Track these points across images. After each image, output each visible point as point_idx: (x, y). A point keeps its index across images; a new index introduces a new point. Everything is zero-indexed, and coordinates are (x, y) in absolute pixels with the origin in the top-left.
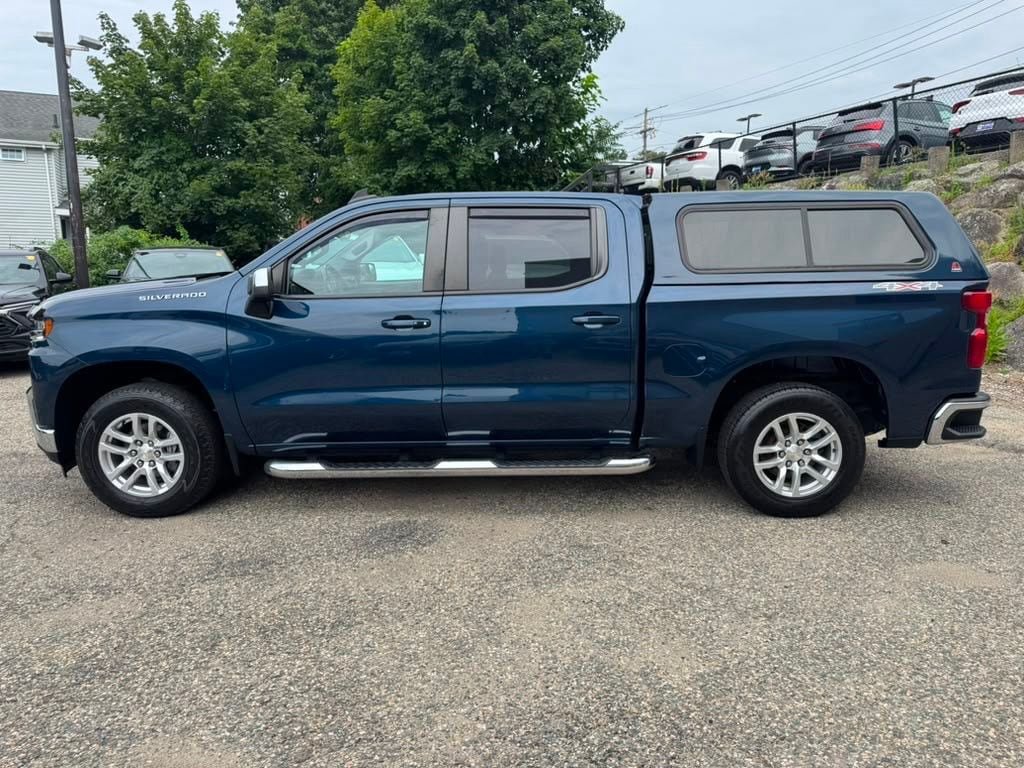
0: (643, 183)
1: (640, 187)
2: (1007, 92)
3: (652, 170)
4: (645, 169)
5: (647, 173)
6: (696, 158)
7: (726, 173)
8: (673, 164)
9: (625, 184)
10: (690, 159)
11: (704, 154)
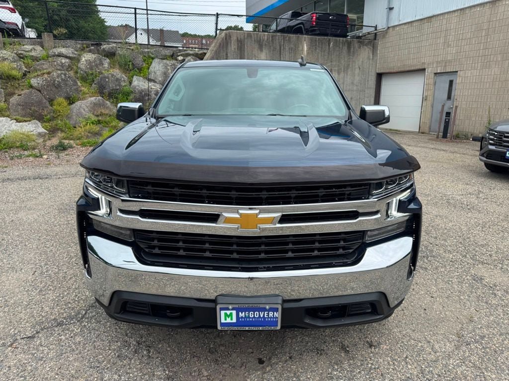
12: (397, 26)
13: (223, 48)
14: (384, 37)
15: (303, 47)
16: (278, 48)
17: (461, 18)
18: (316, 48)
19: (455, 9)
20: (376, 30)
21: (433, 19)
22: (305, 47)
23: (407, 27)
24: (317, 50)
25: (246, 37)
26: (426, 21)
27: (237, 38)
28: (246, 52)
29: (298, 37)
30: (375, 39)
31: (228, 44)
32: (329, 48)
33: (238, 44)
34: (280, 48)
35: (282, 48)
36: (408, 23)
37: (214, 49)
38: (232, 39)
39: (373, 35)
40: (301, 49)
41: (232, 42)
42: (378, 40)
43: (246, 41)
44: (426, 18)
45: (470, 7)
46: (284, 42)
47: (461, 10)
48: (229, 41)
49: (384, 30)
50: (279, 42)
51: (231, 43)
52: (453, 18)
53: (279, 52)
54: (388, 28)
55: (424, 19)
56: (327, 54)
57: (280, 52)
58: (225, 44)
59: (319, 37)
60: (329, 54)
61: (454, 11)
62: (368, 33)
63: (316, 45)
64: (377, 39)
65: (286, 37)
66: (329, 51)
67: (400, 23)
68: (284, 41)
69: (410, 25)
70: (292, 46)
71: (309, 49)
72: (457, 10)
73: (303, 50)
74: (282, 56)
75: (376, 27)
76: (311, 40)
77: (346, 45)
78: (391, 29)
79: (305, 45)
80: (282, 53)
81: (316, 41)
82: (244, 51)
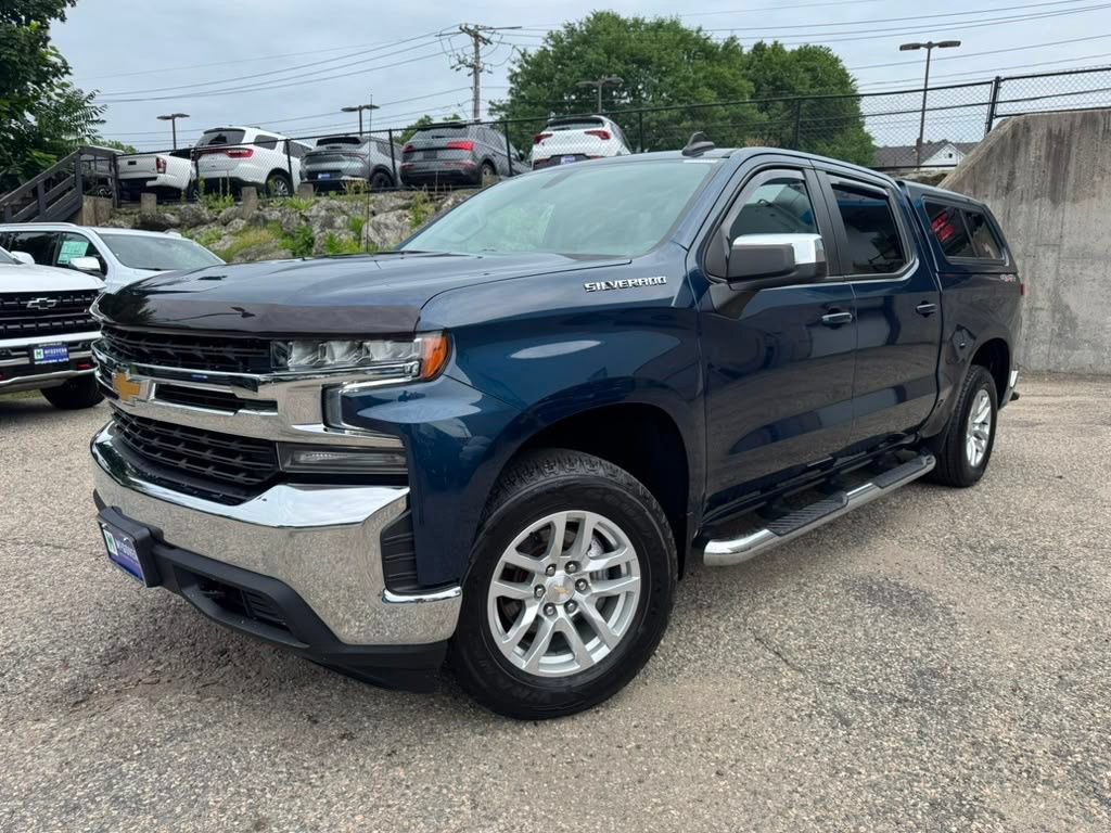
0: (155, 178)
1: (149, 183)
2: (583, 131)
3: (165, 164)
4: (155, 160)
5: (158, 166)
6: (239, 155)
7: (277, 176)
8: (204, 160)
9: (122, 176)
10: (232, 155)
11: (250, 151)
13: (1000, 158)
25: (1077, 124)
27: (1050, 131)
28: (1073, 161)
31: (1018, 149)
33: (1049, 145)
37: (969, 164)
38: (1032, 134)
41: (1033, 142)
43: (1076, 134)
48: (1024, 140)
51: (1027, 144)
58: (1008, 149)
82: (1068, 159)
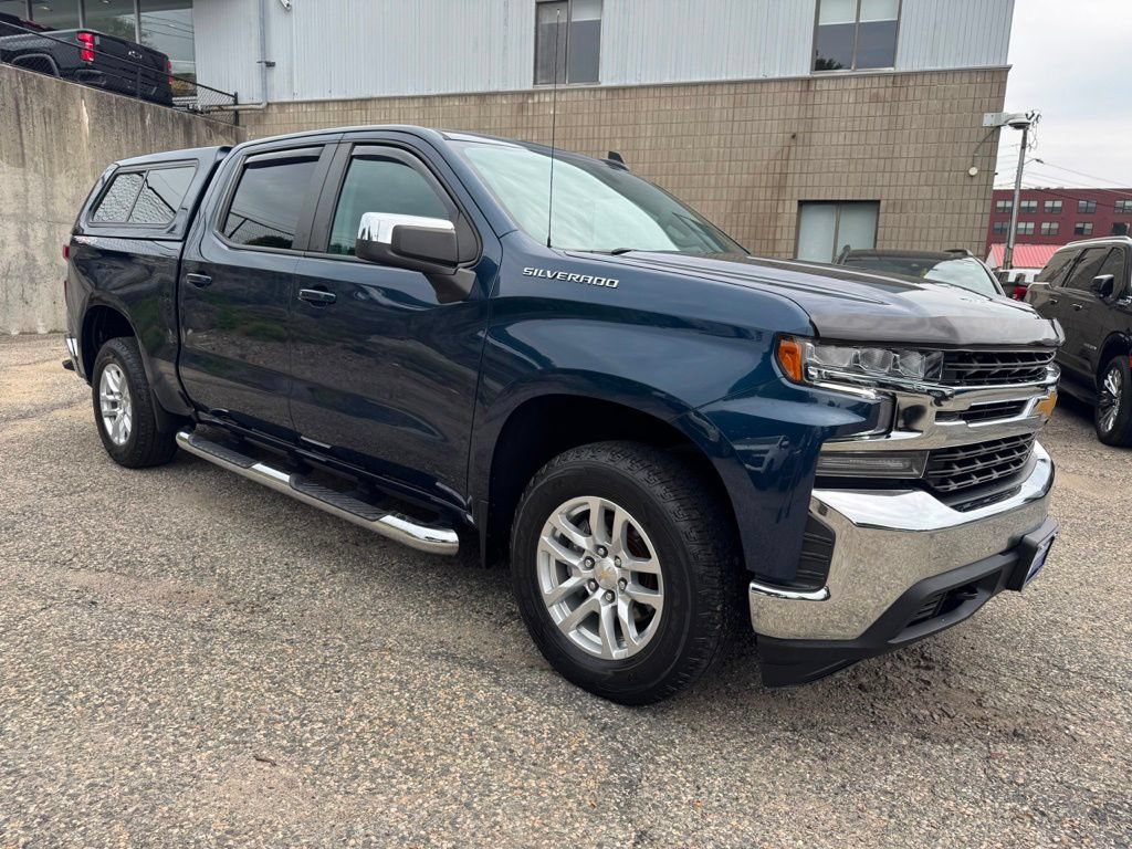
12: (289, 103)
14: (258, 121)
15: (79, 115)
16: (11, 104)
17: (426, 113)
18: (112, 121)
19: (412, 93)
20: (236, 103)
21: (372, 105)
22: (86, 115)
23: (313, 109)
24: (116, 128)
26: (355, 105)
29: (65, 85)
30: (237, 122)
32: (144, 128)
34: (17, 106)
35: (22, 106)
36: (317, 102)
39: (227, 113)
40: (75, 118)
42: (245, 126)
44: (356, 100)
45: (442, 97)
46: (26, 93)
47: (425, 97)
49: (261, 107)
50: (12, 89)
52: (412, 110)
53: (14, 116)
54: (269, 104)
55: (351, 101)
56: (140, 141)
57: (19, 116)
59: (118, 96)
60: (144, 140)
61: (413, 98)
62: (219, 106)
63: (111, 114)
64: (241, 123)
65: (30, 80)
66: (144, 134)
67: (296, 99)
68: (26, 89)
69: (319, 108)
70: (49, 105)
71: (95, 121)
72: (418, 97)
73: (79, 121)
74: (23, 126)
75: (235, 97)
76: (99, 100)
77: (181, 125)
78: (274, 107)
79: (84, 109)
80: (23, 119)
81: (110, 104)
